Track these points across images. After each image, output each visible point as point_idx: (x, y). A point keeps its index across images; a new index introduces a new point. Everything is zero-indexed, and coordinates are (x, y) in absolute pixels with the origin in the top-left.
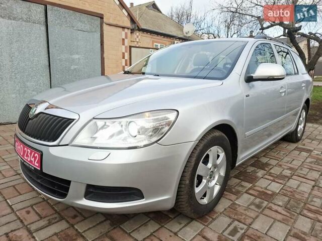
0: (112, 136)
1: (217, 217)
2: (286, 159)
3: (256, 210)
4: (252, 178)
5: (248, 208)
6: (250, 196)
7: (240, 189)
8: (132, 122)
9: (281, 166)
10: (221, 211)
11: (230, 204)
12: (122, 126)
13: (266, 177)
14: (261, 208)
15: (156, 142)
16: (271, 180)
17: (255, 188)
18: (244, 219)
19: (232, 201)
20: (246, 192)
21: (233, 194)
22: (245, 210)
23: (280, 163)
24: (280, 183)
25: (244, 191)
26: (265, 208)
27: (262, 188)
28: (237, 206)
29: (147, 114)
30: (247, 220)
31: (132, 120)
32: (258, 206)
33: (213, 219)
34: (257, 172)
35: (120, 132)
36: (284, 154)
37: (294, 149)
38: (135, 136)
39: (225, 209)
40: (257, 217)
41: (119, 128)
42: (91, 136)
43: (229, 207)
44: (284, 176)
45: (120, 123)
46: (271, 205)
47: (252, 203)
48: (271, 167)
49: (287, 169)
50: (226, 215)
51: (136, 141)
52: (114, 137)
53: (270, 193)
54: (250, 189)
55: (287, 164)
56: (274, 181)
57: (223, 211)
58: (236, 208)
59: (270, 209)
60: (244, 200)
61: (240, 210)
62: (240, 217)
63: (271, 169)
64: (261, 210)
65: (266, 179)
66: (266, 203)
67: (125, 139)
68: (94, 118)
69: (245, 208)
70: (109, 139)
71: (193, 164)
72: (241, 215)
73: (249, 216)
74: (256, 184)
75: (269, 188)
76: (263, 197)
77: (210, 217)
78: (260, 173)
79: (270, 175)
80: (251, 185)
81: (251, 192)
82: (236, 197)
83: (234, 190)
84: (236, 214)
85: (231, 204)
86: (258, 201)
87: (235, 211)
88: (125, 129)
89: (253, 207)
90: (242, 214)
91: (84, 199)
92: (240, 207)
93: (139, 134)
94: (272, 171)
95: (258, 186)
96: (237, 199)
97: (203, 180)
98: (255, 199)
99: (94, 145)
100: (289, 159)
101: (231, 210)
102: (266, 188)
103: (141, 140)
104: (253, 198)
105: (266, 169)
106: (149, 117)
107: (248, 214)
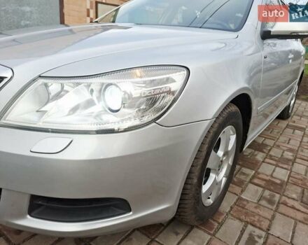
0: (74, 110)
1: (224, 221)
2: (282, 139)
3: (269, 206)
4: (253, 163)
5: (258, 205)
6: (256, 187)
7: (242, 177)
8: (111, 84)
9: (278, 146)
10: (227, 211)
11: (235, 200)
12: (92, 91)
13: (267, 160)
14: (274, 204)
15: (154, 120)
16: (274, 165)
17: (260, 176)
18: (259, 221)
19: (237, 195)
20: (251, 182)
21: (235, 185)
22: (256, 207)
23: (277, 143)
24: (285, 169)
25: (248, 180)
26: (279, 203)
27: (267, 176)
28: (245, 203)
29: (138, 72)
30: (263, 223)
31: (112, 81)
32: (270, 202)
33: (219, 223)
34: (256, 155)
35: (90, 103)
36: (278, 132)
37: (286, 127)
38: (117, 111)
39: (231, 208)
40: (273, 217)
41: (87, 96)
42: (37, 109)
43: (235, 203)
44: (287, 159)
45: (89, 86)
46: (284, 198)
47: (262, 198)
48: (269, 148)
49: (287, 150)
50: (234, 217)
51: (119, 119)
52: (78, 111)
53: (278, 182)
54: (254, 177)
55: (284, 145)
56: (277, 166)
57: (229, 211)
58: (245, 205)
59: (285, 204)
60: (251, 193)
61: (250, 207)
62: (253, 218)
63: (270, 150)
64: (275, 206)
65: (268, 163)
66: (278, 196)
67: (98, 116)
68: (40, 76)
69: (256, 205)
70: (69, 114)
71: (204, 153)
72: (254, 216)
73: (263, 217)
74: (259, 170)
75: (275, 175)
76: (272, 188)
77: (214, 221)
78: (260, 156)
79: (271, 157)
80: (254, 172)
81: (256, 181)
82: (241, 189)
83: (235, 180)
84: (247, 214)
85: (237, 200)
86: (267, 193)
87: (244, 210)
88: (99, 98)
89: (263, 203)
90: (254, 214)
91: (28, 216)
92: (250, 204)
93: (124, 107)
94: (271, 153)
95: (263, 174)
96: (242, 191)
97: (211, 174)
98: (264, 191)
99: (40, 125)
100: (285, 139)
101: (239, 208)
102: (272, 176)
103: (127, 117)
104: (260, 189)
105: (265, 150)
106: (141, 77)
107: (261, 213)
